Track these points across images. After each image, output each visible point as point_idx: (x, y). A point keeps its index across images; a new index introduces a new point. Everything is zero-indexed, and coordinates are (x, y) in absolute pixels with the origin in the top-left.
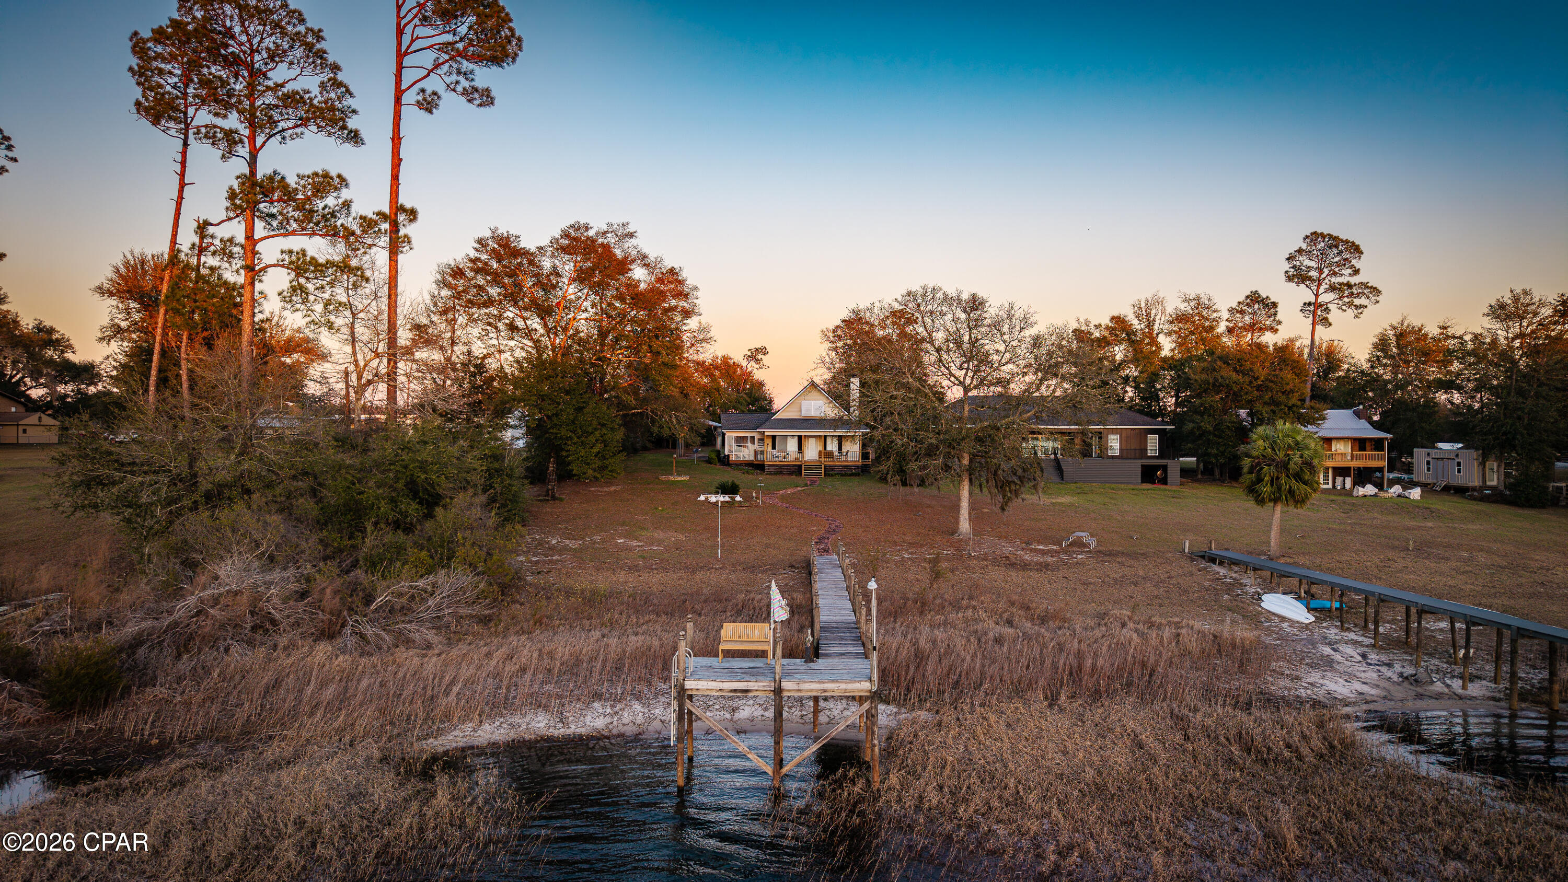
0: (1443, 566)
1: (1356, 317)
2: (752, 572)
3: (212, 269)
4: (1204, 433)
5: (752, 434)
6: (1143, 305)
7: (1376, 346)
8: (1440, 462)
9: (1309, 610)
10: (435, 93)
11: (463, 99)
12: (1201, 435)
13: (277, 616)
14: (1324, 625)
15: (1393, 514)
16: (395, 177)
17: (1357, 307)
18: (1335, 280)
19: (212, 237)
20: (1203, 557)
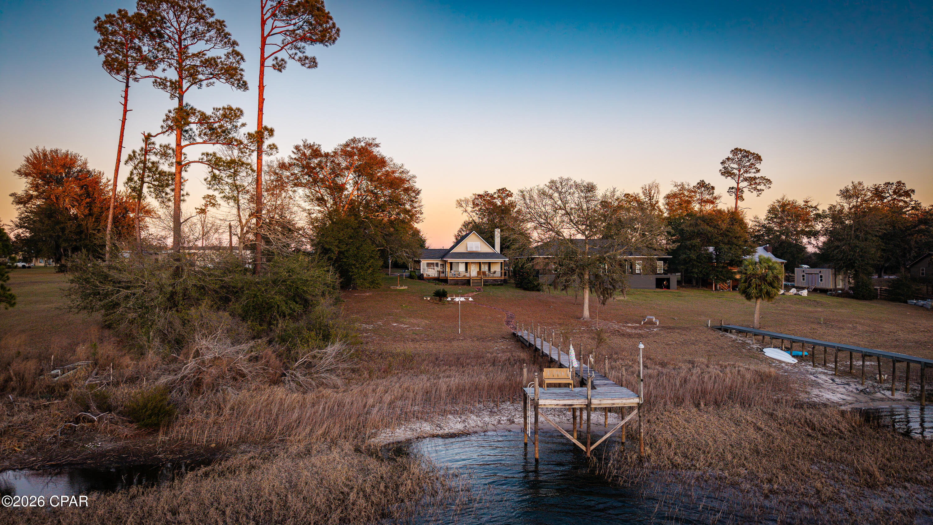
0: (844, 332)
1: (758, 196)
2: (483, 341)
3: (153, 163)
4: (691, 260)
5: (437, 262)
6: (647, 188)
7: (769, 212)
8: (810, 276)
9: (793, 356)
10: (283, 60)
11: (299, 64)
12: (690, 261)
13: (246, 371)
14: (803, 364)
15: (798, 304)
16: (261, 110)
17: (758, 190)
18: (746, 175)
19: (153, 143)
20: (720, 329)
